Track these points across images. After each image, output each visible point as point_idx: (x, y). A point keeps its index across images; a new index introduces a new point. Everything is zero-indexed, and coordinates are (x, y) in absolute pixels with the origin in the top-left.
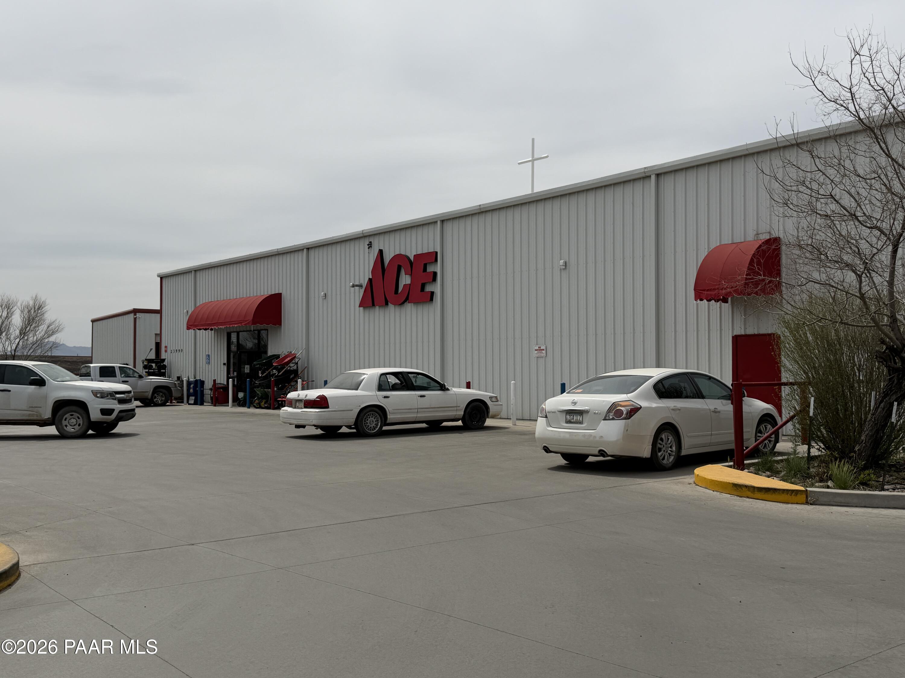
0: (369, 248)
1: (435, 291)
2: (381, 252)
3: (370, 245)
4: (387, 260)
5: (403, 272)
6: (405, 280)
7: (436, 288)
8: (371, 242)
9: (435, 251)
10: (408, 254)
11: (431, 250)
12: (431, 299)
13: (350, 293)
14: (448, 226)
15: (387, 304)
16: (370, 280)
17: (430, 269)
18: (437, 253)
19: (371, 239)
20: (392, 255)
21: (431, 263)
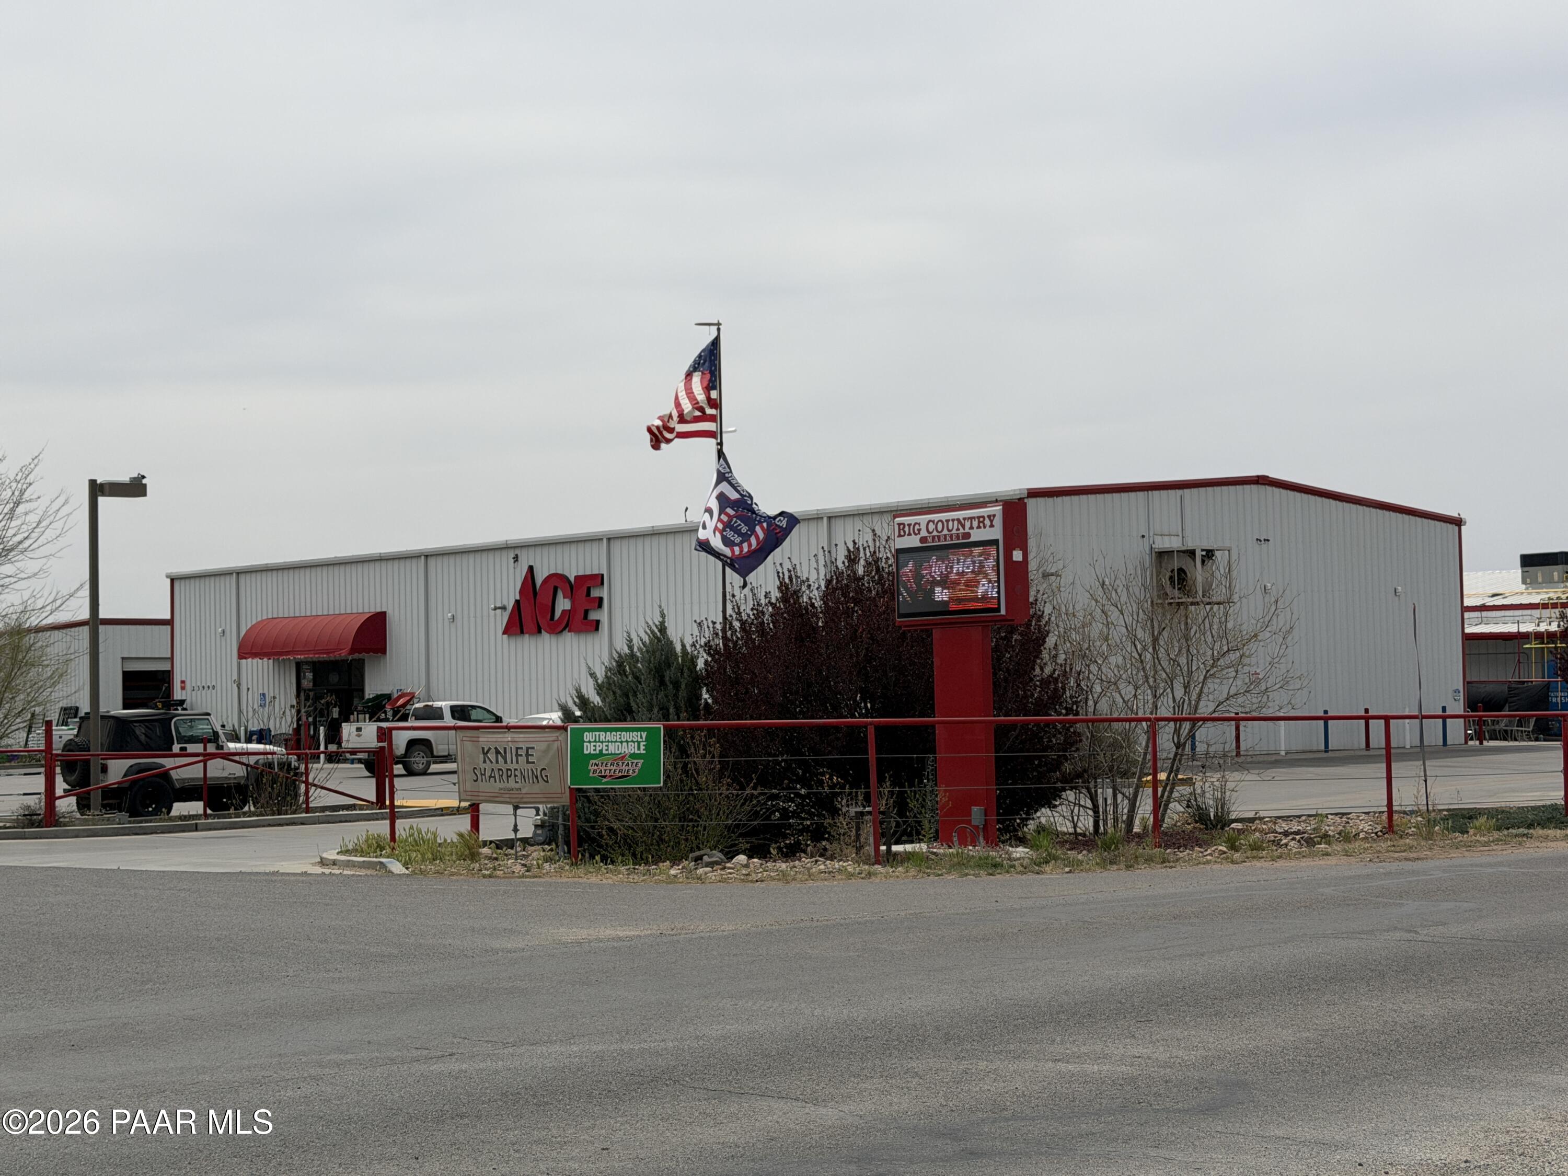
0: (515, 562)
1: (602, 619)
2: (531, 568)
3: (516, 559)
4: (539, 581)
5: (560, 594)
6: (563, 604)
7: (602, 616)
8: (517, 555)
9: (601, 573)
10: (567, 573)
11: (596, 572)
12: (597, 629)
13: (489, 616)
14: (616, 546)
15: (539, 632)
16: (517, 602)
17: (595, 593)
18: (602, 575)
19: (518, 552)
20: (546, 575)
21: (595, 586)
